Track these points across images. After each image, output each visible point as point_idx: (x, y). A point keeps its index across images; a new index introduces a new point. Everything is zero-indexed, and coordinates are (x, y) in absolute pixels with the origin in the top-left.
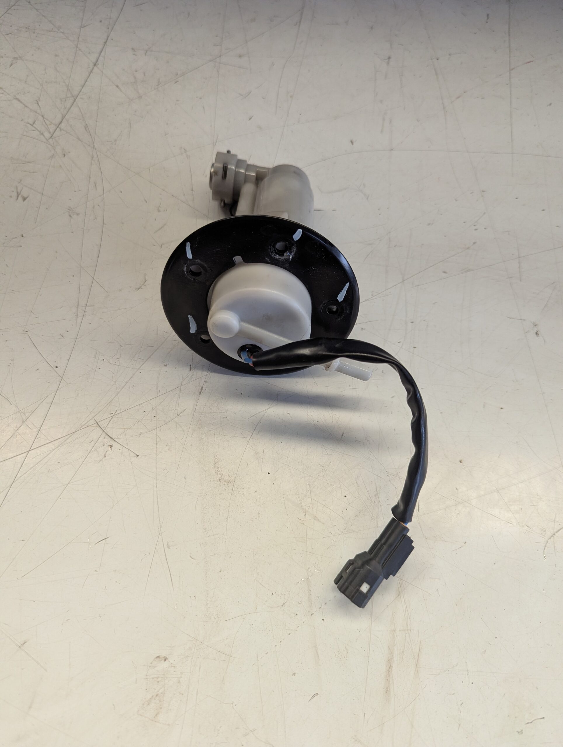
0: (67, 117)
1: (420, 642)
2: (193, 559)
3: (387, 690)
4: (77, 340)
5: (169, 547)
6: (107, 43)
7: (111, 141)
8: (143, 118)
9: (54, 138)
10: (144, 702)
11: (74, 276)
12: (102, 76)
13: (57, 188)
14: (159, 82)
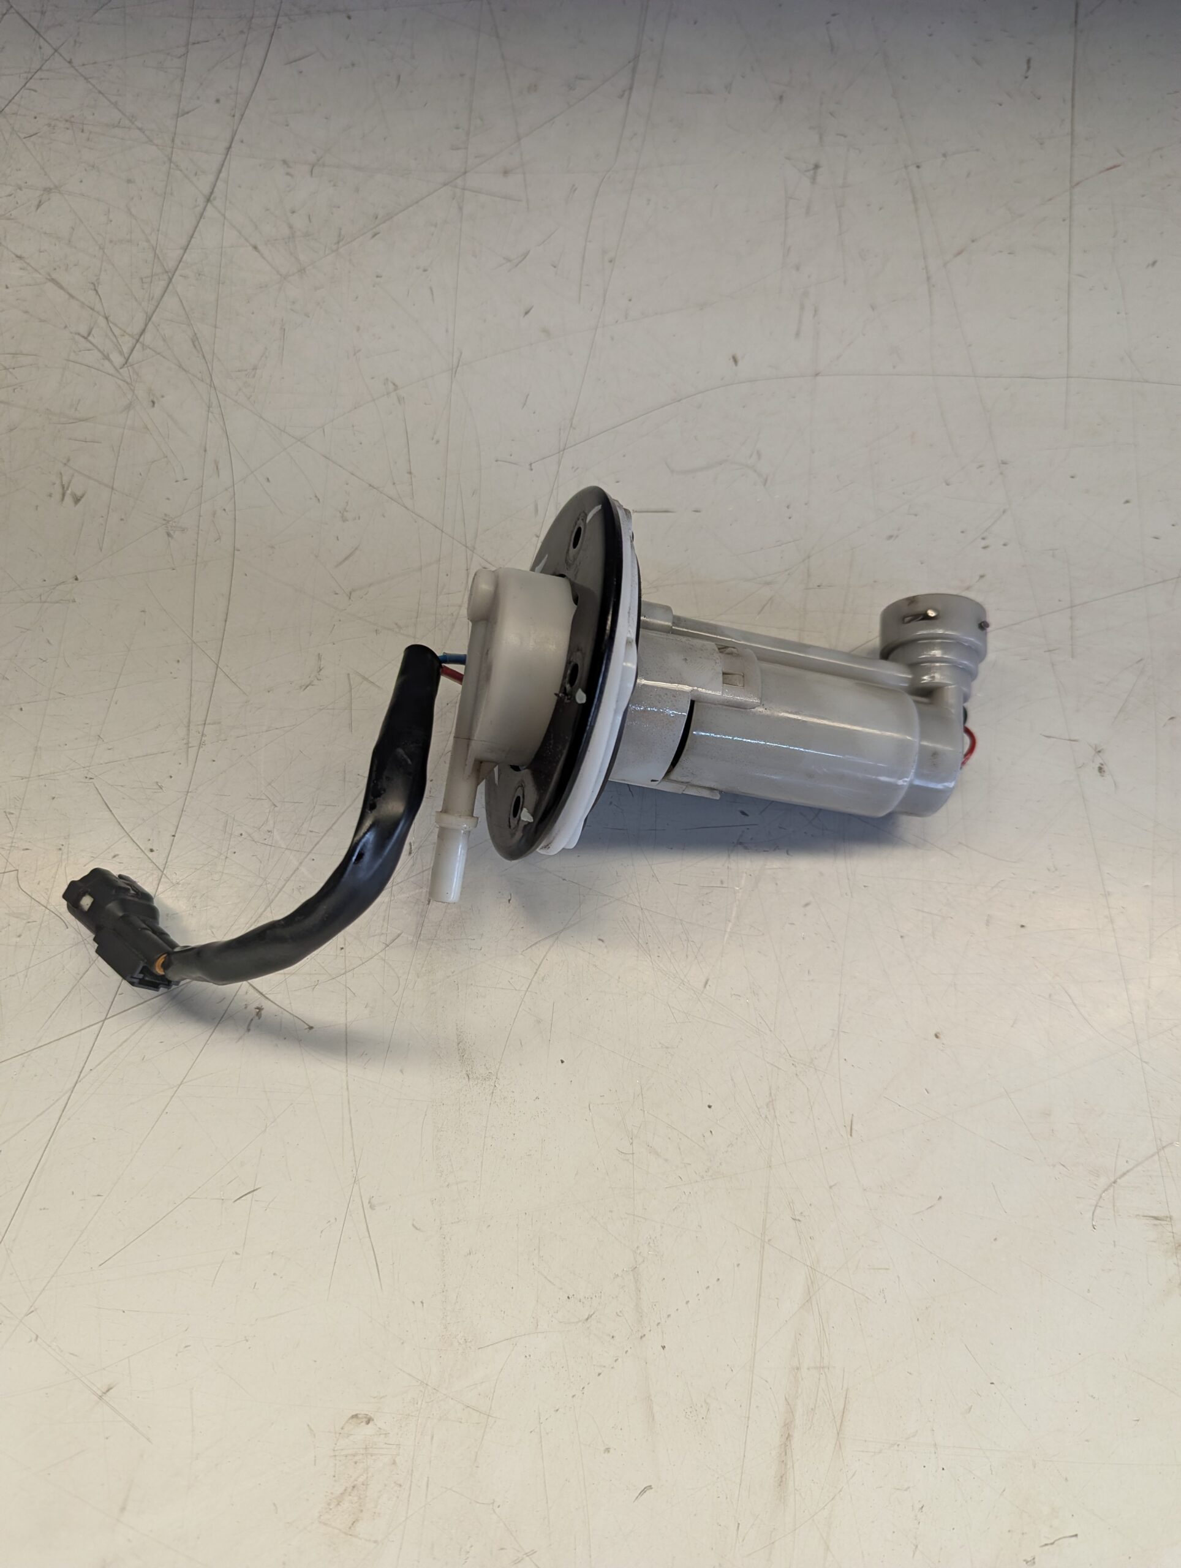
0: (154, 318)
1: (847, 1390)
2: (417, 1229)
3: (781, 1481)
4: (189, 794)
5: (372, 1207)
6: (233, 149)
7: (246, 370)
8: (309, 317)
9: (131, 366)
10: (330, 1500)
11: (180, 661)
12: (224, 225)
13: (141, 474)
14: (340, 235)
